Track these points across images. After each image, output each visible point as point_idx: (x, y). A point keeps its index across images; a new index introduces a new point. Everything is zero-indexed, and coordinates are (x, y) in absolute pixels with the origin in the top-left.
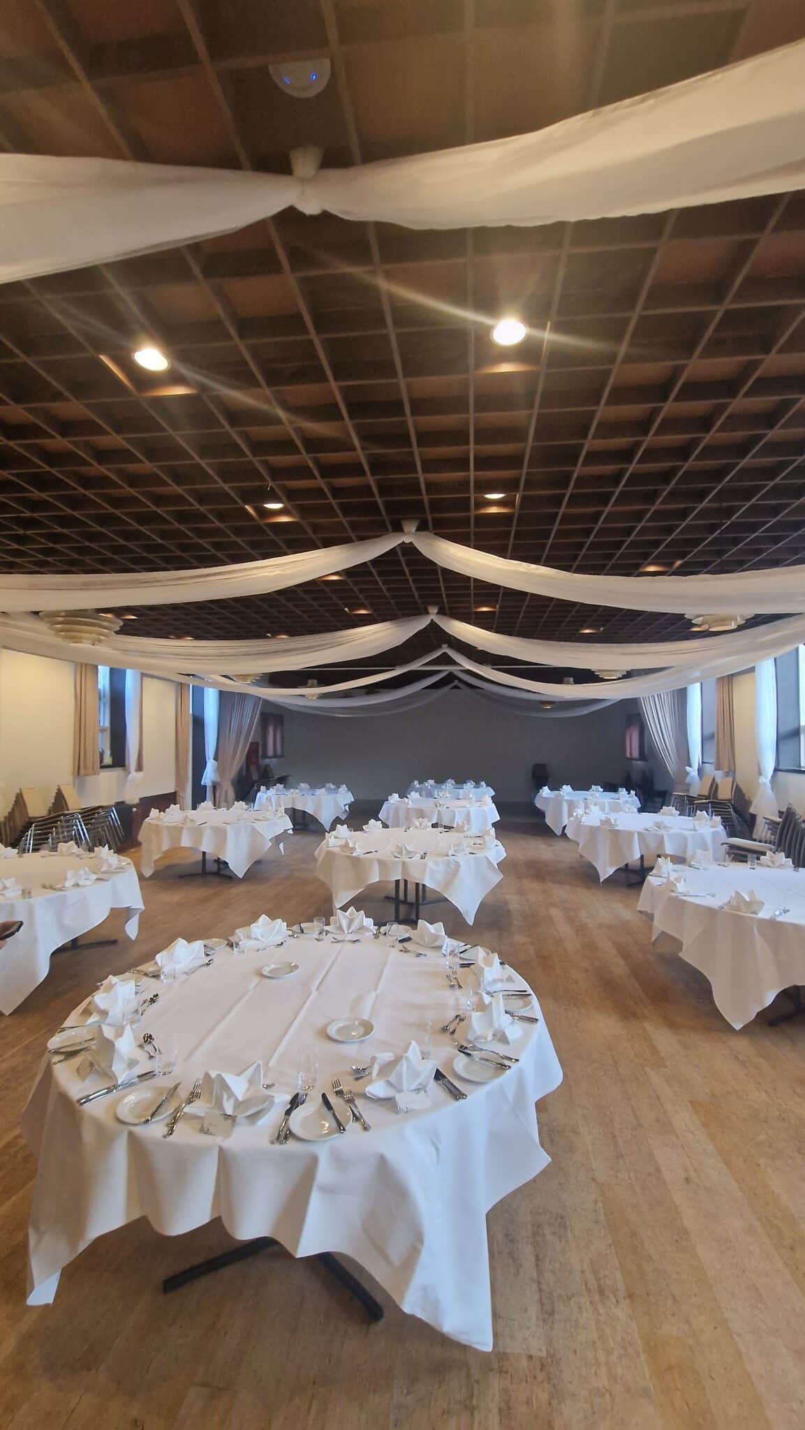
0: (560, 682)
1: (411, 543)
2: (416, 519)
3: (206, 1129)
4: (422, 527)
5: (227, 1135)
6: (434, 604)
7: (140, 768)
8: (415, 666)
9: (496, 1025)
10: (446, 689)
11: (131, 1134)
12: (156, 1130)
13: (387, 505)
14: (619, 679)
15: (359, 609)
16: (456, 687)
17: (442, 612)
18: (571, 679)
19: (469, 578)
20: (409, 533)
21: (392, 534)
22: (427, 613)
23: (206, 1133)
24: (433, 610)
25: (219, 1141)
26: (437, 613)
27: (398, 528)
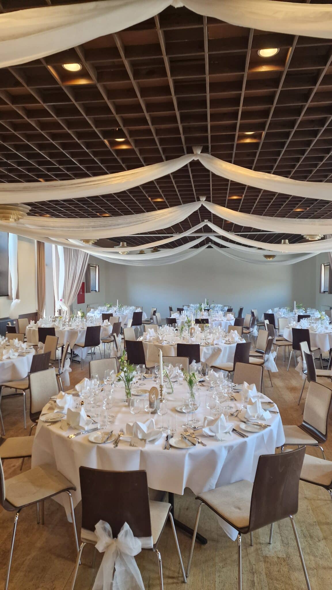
0: (279, 242)
1: (198, 160)
2: (201, 146)
3: (133, 445)
4: (205, 150)
5: (144, 446)
6: (203, 195)
7: (17, 297)
8: (188, 234)
9: (258, 412)
10: (204, 248)
11: (98, 447)
12: (110, 445)
13: (186, 139)
14: (319, 240)
15: (156, 199)
16: (210, 247)
17: (208, 200)
18: (287, 241)
19: (227, 180)
20: (197, 155)
21: (187, 155)
22: (199, 200)
23: (133, 446)
24: (203, 199)
25: (141, 448)
26: (205, 200)
27: (190, 151)
